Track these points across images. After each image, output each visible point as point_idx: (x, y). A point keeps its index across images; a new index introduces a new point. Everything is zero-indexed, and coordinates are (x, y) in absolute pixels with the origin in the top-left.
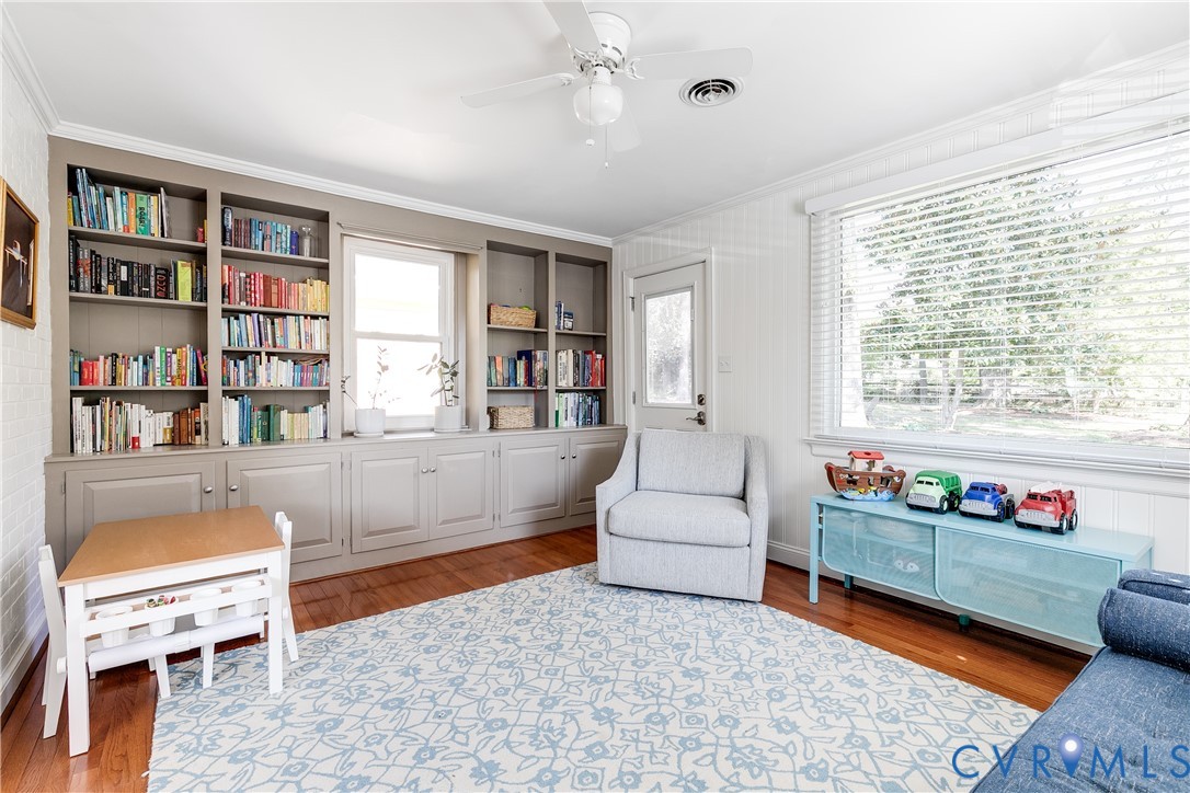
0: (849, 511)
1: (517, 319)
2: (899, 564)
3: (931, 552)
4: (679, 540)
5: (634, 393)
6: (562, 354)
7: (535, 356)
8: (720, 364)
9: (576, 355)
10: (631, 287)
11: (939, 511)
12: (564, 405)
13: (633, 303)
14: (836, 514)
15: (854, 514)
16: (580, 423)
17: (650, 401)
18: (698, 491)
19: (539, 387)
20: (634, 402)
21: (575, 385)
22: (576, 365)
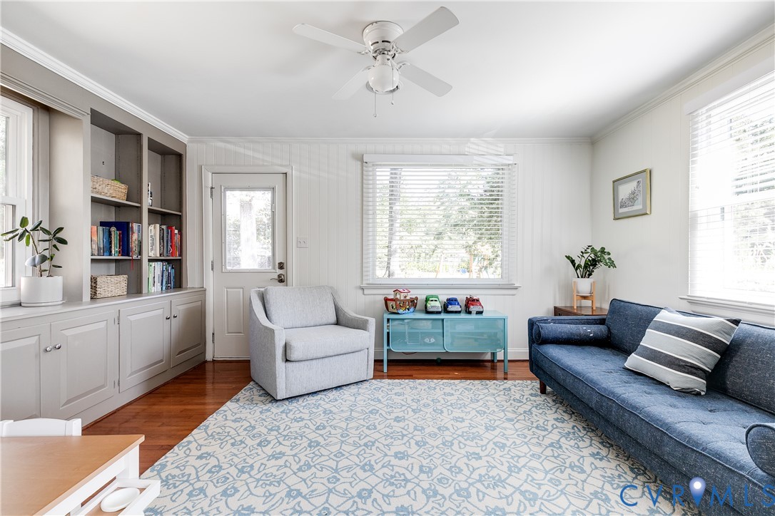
0: (403, 319)
1: (111, 191)
2: (427, 340)
3: (441, 331)
4: (336, 353)
5: (212, 262)
6: (152, 227)
7: (132, 227)
8: (299, 242)
9: (161, 230)
10: (209, 179)
11: (439, 313)
12: (153, 273)
13: (212, 192)
14: (396, 322)
15: (406, 321)
16: (164, 288)
17: (228, 268)
18: (312, 324)
19: (135, 257)
20: (212, 269)
21: (160, 255)
22: (162, 238)
